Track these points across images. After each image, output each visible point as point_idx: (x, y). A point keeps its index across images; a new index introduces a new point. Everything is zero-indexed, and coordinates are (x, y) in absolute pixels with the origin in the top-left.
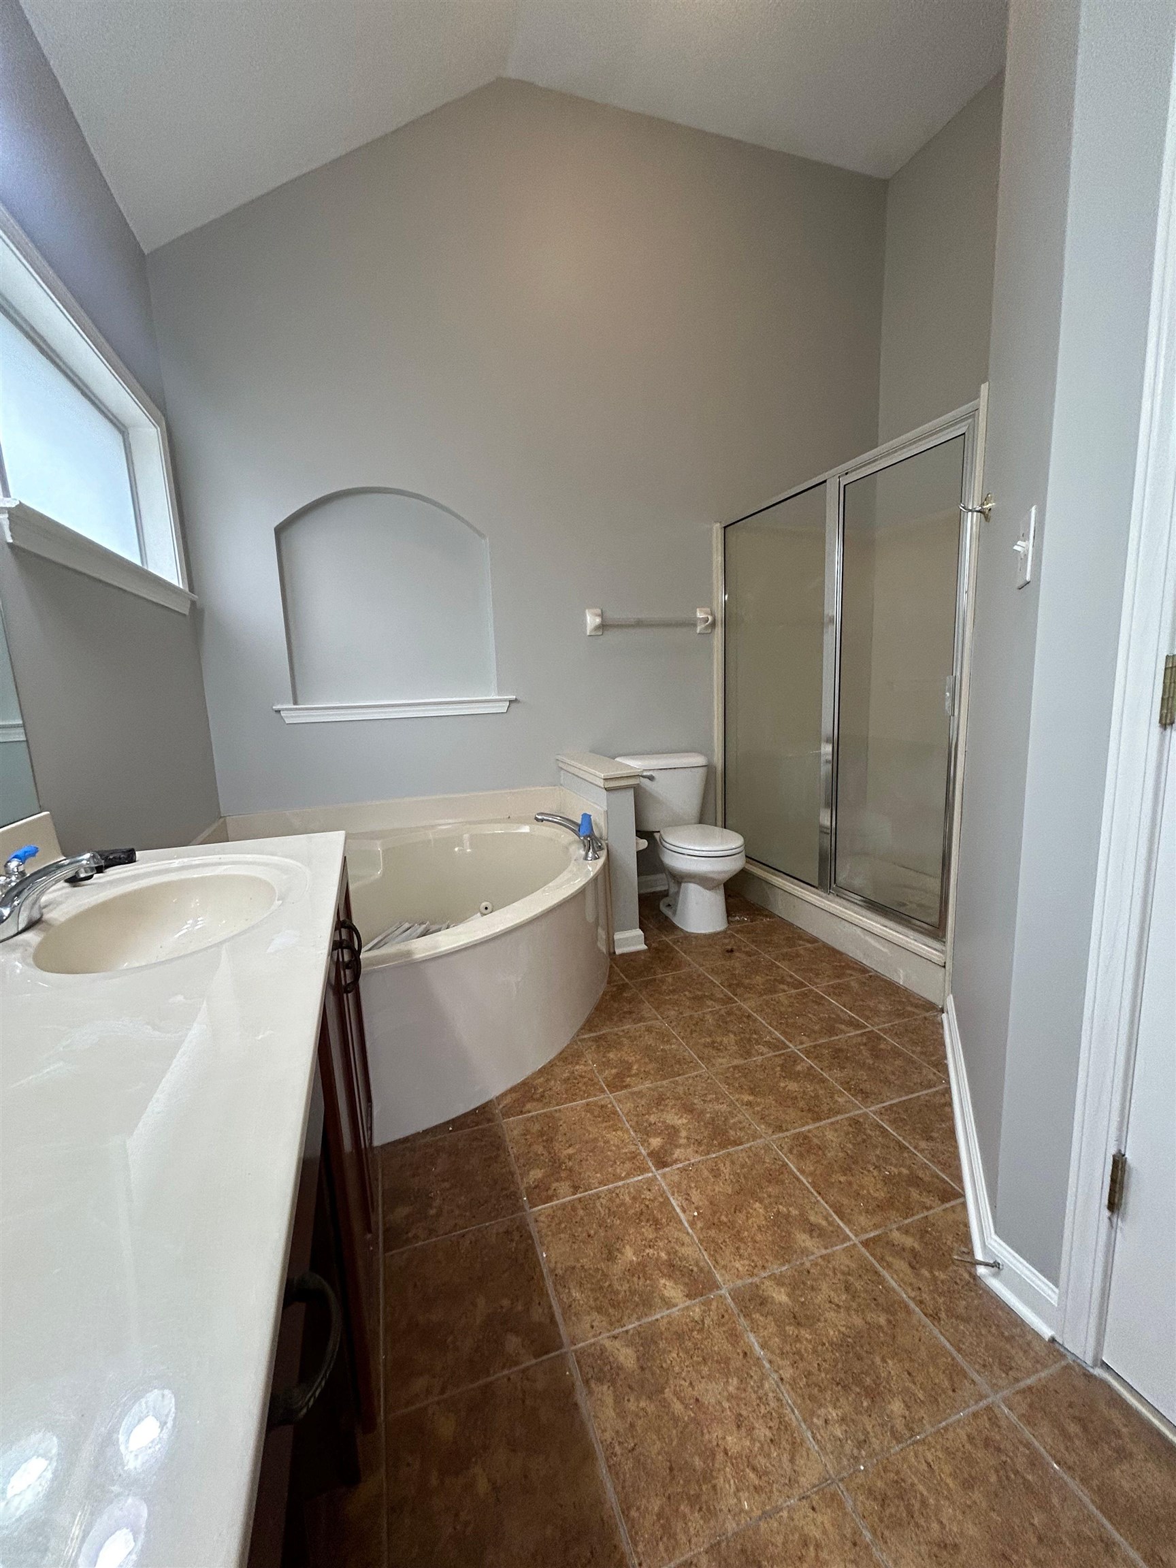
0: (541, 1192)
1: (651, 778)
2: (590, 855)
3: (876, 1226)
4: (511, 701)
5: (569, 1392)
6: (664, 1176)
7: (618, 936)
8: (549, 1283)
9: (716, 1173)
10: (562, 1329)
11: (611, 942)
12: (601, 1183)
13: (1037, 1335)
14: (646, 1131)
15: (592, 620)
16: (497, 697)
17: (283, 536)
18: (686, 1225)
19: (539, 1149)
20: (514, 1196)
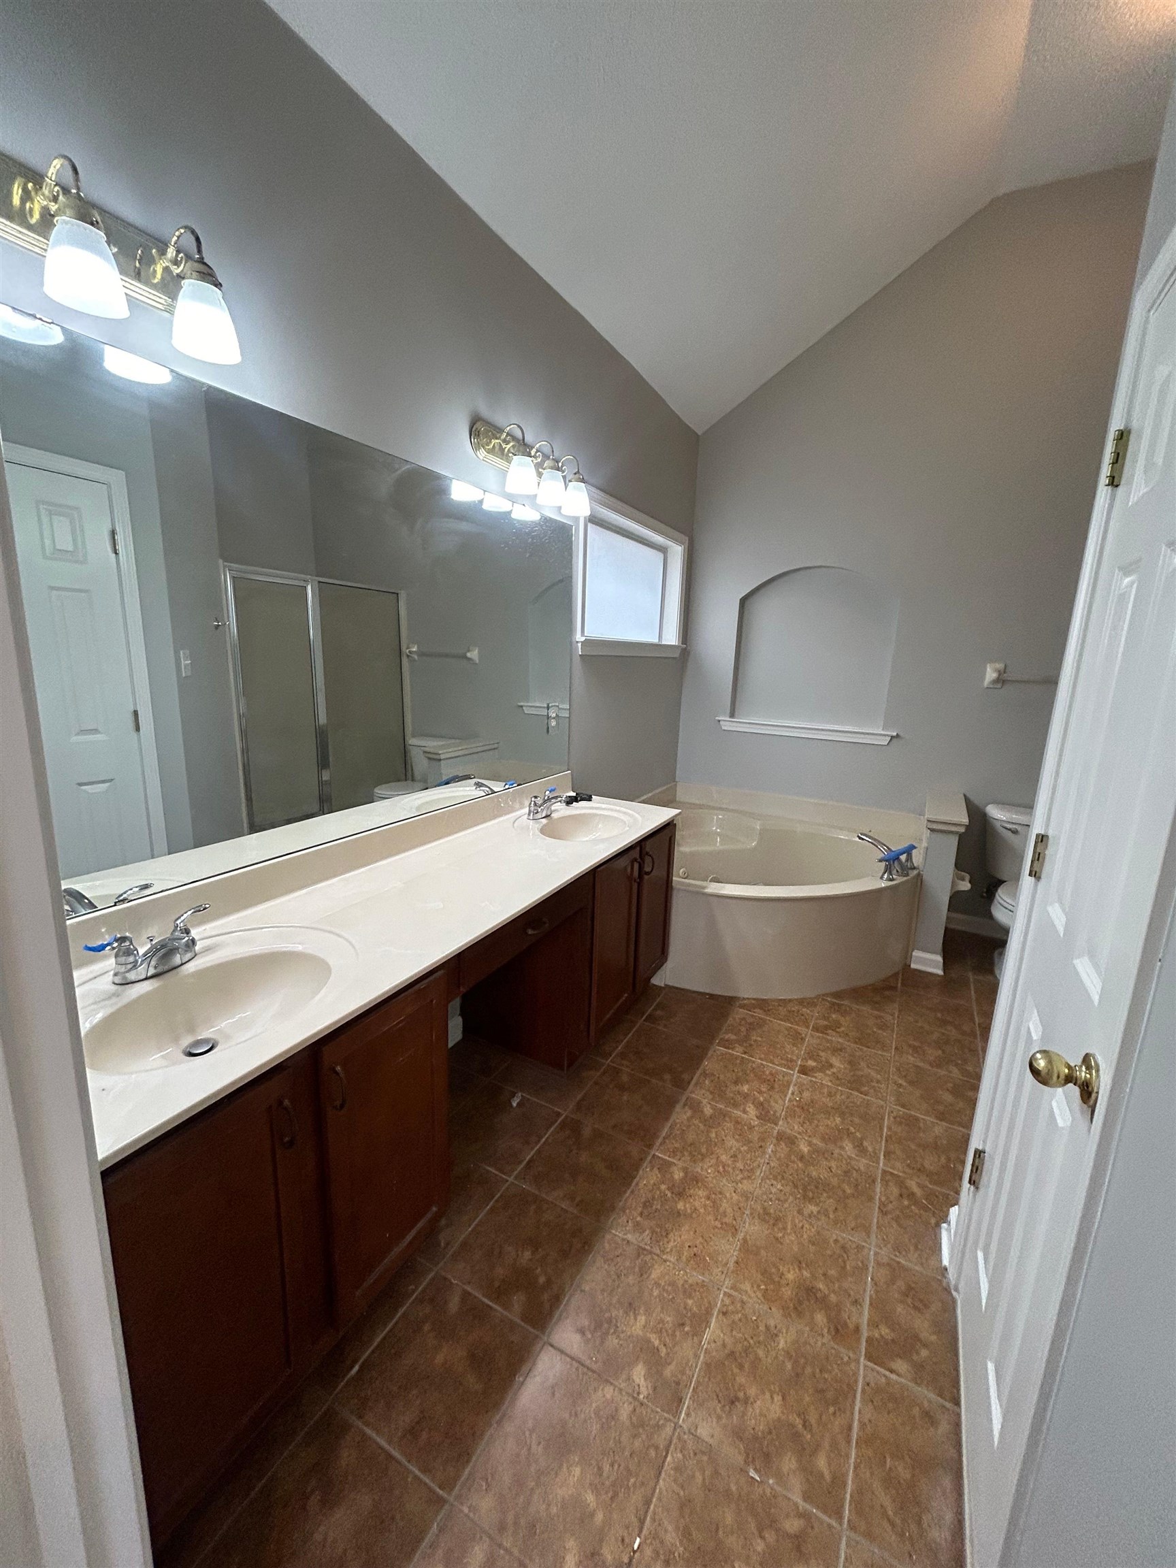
0: (727, 1044)
1: (1015, 832)
2: (886, 876)
3: (904, 1172)
4: (892, 737)
5: (677, 1102)
6: (798, 1077)
7: (916, 953)
8: (699, 1073)
9: (830, 1095)
10: (691, 1087)
11: (907, 956)
12: (760, 1059)
13: (941, 1261)
14: (811, 1055)
15: (990, 674)
16: (883, 732)
17: (747, 603)
18: (788, 1099)
19: (743, 1029)
20: (713, 1038)
